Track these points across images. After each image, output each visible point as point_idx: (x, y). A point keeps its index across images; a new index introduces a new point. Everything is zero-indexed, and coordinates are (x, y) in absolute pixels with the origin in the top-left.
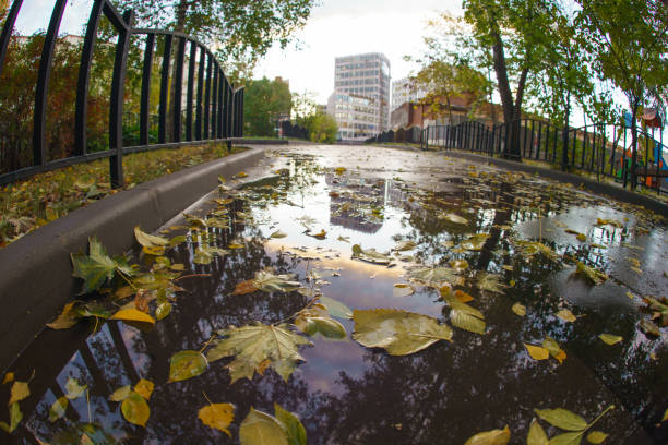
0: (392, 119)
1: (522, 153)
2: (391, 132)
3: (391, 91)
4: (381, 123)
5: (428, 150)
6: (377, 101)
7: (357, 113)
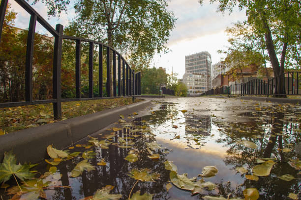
0: (213, 83)
1: (287, 93)
2: (213, 89)
3: (212, 70)
4: (208, 85)
5: (231, 97)
6: (206, 75)
7: (197, 82)
